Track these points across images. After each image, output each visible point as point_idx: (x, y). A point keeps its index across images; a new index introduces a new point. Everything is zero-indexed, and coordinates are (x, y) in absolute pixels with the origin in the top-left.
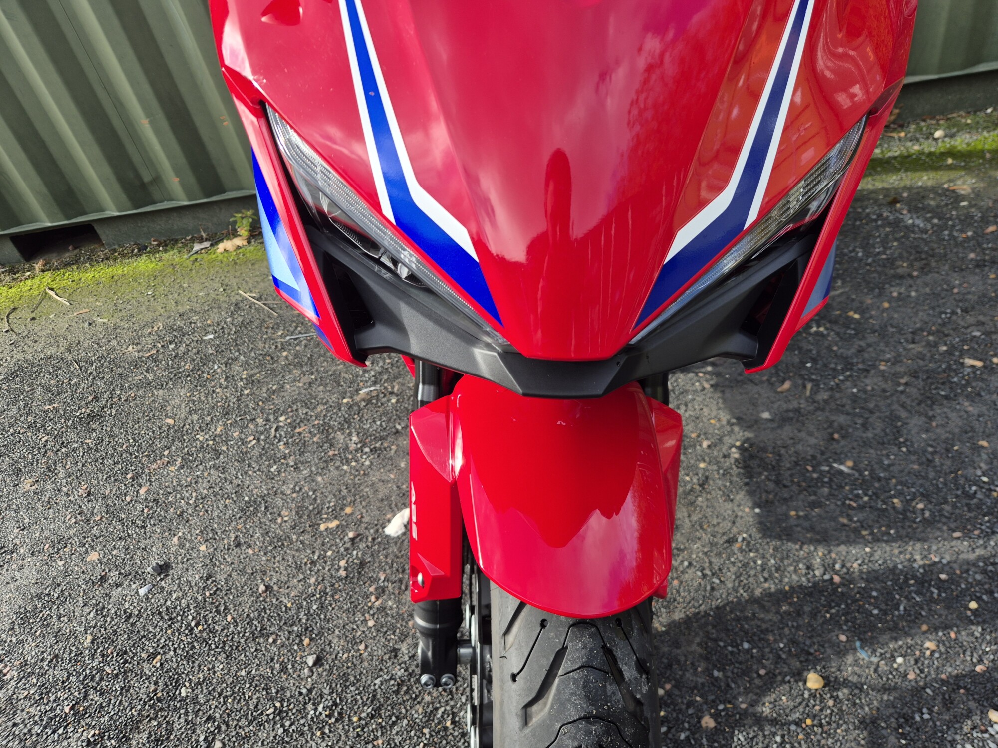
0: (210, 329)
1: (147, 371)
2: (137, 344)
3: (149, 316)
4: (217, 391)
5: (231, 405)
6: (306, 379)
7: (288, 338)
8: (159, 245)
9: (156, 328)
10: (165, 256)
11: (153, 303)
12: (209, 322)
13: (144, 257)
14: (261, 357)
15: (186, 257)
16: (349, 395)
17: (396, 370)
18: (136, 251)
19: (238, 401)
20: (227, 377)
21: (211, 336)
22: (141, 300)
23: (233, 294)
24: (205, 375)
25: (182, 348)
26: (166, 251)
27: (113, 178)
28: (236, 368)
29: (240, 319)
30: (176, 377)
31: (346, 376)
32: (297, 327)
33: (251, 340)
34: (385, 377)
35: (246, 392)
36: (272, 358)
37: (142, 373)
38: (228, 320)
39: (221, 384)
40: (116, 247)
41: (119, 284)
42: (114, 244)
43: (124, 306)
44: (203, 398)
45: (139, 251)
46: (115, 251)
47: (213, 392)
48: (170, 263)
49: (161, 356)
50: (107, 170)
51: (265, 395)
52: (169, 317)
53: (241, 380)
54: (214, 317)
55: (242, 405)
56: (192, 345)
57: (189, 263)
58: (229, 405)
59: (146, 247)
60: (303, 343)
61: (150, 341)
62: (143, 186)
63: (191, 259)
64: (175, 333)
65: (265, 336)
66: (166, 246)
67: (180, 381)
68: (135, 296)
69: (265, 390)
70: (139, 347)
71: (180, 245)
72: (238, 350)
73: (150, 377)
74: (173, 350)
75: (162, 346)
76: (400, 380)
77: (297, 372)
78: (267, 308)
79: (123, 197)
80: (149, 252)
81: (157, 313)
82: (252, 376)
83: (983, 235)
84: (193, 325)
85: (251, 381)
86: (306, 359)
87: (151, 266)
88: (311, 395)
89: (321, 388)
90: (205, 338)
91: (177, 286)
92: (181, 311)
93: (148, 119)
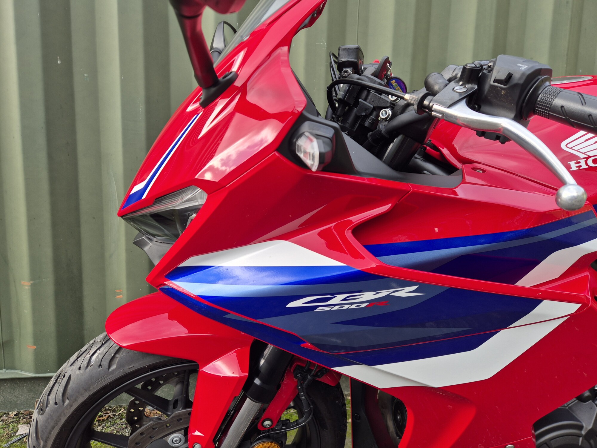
93: (32, 282)
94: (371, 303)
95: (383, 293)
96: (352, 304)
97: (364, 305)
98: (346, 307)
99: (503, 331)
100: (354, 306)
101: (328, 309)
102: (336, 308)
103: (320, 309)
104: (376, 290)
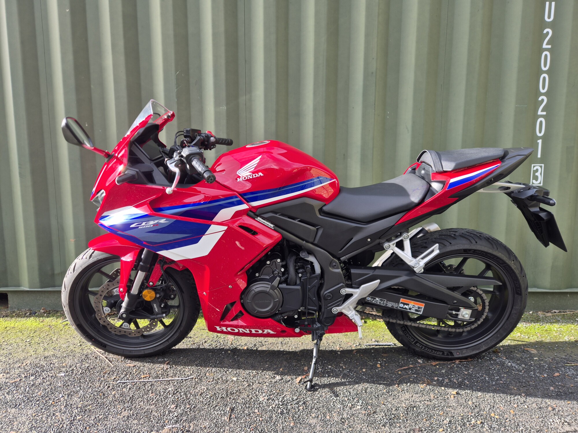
0: (64, 370)
1: (8, 393)
2: (8, 373)
3: (22, 356)
4: (57, 414)
5: (65, 426)
6: (125, 413)
7: (119, 381)
8: (44, 313)
9: (25, 364)
10: (47, 320)
11: (28, 347)
12: (64, 365)
13: (32, 318)
14: (95, 393)
15: (61, 321)
16: (156, 428)
17: (193, 414)
18: (28, 314)
19: (71, 424)
20: (67, 405)
21: (63, 375)
22: (21, 344)
23: (86, 348)
24: (51, 402)
25: (39, 381)
26: (48, 317)
27: (36, 268)
28: (75, 399)
29: (87, 365)
30: (28, 400)
31: (156, 414)
32: (126, 375)
33: (92, 381)
34: (185, 418)
35: (78, 418)
36: (104, 395)
37: (4, 394)
38: (78, 365)
39: (61, 409)
40: (16, 310)
41: (9, 332)
42: (15, 308)
43: (7, 347)
44: (44, 419)
45: (30, 315)
46: (14, 312)
47: (54, 414)
48: (49, 324)
49: (22, 384)
50: (35, 262)
51: (92, 422)
52: (36, 358)
53: (77, 408)
54: (69, 361)
55: (73, 427)
56: (48, 379)
57: (61, 326)
58: (63, 426)
59: (36, 313)
60: (128, 387)
61: (17, 371)
62: (53, 275)
63: (63, 324)
64: (37, 369)
65: (102, 379)
66: (49, 313)
67: (30, 404)
68: (17, 341)
69: (93, 418)
70: (8, 375)
71: (59, 314)
72: (80, 386)
73: (9, 397)
74: (33, 381)
75: (25, 377)
76: (195, 422)
77: (120, 407)
78: (107, 360)
79: (37, 280)
80: (37, 316)
81: (29, 354)
82: (86, 406)
83: (554, 377)
84: (52, 365)
85: (83, 410)
86: (128, 398)
87: (35, 324)
88: (127, 425)
89: (135, 422)
90: (57, 375)
91: (48, 339)
92: (46, 355)
93: (75, 239)
94: (154, 225)
95: (156, 222)
96: (148, 225)
97: (152, 226)
98: (147, 226)
99: (204, 236)
100: (149, 226)
101: (142, 227)
102: (144, 227)
103: (140, 227)
104: (154, 220)
